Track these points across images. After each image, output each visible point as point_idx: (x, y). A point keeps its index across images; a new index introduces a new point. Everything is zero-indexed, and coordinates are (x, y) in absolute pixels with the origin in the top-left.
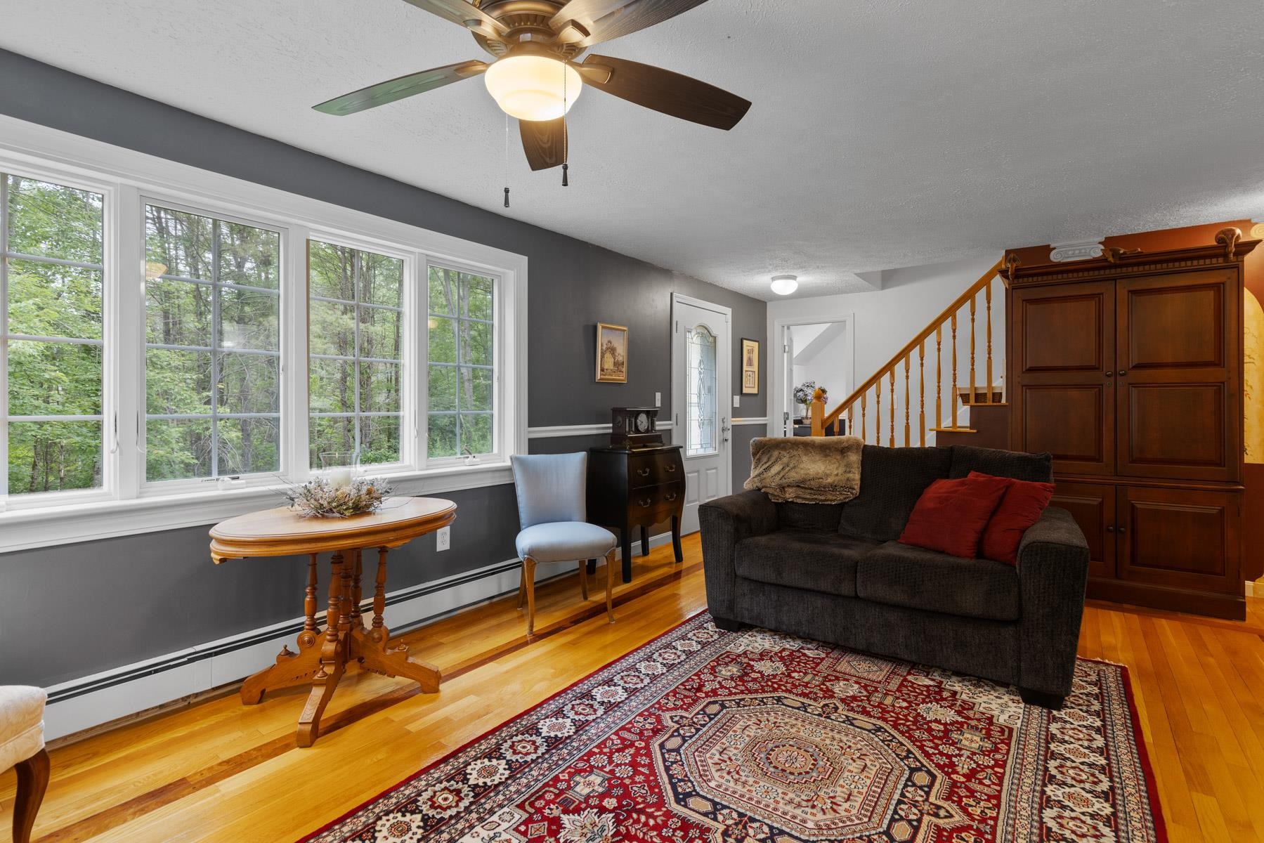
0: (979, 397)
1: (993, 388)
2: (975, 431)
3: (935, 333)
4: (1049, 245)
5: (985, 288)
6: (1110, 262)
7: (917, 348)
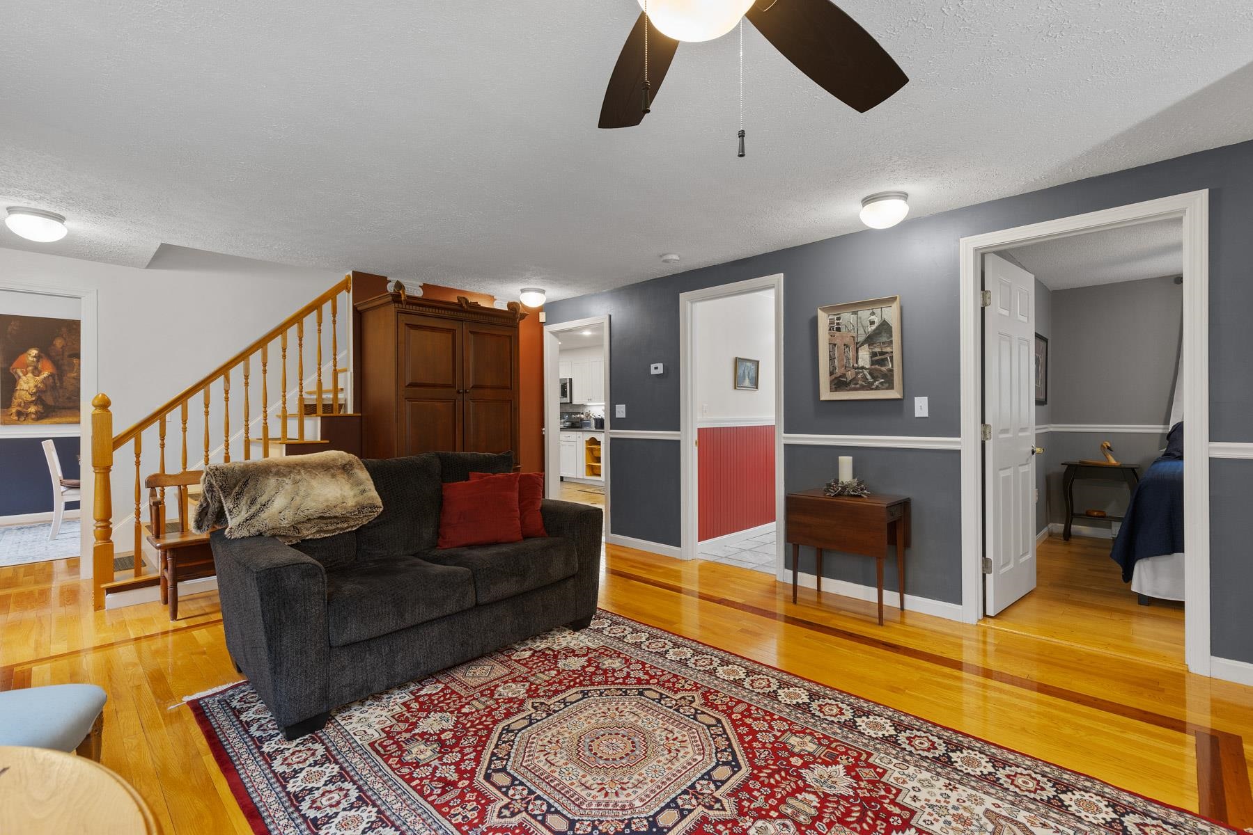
0: (328, 408)
1: (323, 399)
2: (328, 441)
3: (280, 337)
4: (386, 278)
5: (330, 302)
6: (463, 307)
7: (260, 352)
